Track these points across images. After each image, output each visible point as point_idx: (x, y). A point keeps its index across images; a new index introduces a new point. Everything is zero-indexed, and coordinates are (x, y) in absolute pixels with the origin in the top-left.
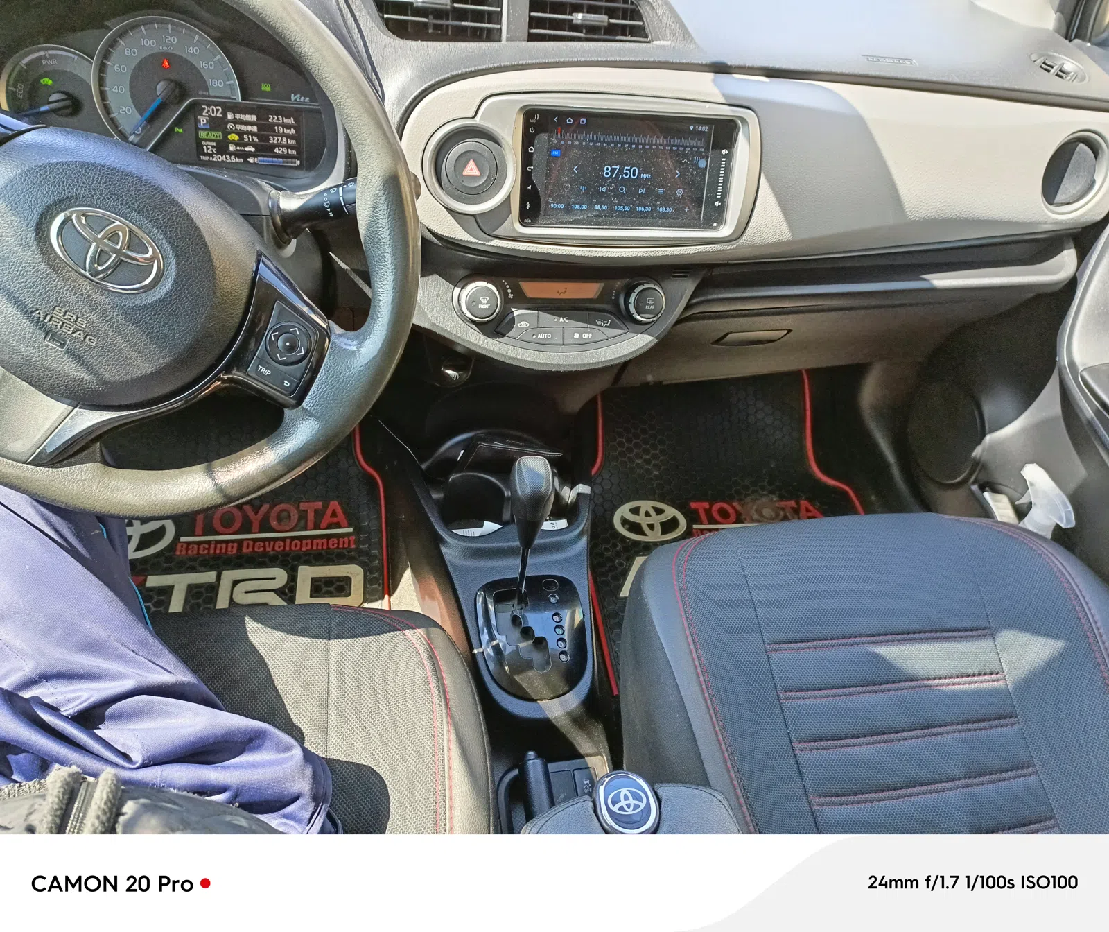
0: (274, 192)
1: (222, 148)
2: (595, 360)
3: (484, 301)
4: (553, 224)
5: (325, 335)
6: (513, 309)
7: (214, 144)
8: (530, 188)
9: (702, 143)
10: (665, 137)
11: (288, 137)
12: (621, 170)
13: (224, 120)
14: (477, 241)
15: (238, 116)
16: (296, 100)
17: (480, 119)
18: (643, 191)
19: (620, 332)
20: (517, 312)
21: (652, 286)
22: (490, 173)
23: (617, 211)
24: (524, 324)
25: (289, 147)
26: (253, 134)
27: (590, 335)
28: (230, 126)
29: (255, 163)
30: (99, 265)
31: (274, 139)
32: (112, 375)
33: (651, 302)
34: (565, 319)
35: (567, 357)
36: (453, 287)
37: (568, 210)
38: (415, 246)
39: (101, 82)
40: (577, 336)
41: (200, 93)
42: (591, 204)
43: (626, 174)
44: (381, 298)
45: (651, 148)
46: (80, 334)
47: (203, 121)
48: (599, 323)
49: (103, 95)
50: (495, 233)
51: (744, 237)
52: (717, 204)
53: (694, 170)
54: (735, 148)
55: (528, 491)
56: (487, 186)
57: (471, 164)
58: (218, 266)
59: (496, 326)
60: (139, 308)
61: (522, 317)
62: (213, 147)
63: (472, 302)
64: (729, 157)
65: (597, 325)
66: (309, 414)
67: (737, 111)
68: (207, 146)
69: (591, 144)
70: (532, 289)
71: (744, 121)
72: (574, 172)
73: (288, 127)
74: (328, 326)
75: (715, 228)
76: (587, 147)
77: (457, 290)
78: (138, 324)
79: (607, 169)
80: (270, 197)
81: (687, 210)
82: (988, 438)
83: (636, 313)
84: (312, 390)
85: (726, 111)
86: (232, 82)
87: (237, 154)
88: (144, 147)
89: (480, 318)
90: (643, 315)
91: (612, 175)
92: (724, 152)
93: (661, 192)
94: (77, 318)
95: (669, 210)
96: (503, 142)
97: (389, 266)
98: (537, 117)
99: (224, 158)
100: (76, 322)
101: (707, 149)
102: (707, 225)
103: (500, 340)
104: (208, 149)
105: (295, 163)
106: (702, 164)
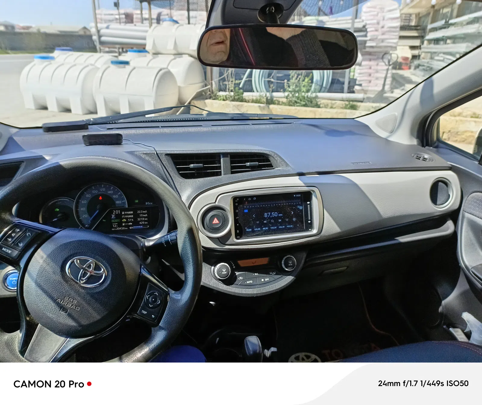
0: (142, 239)
1: (120, 225)
2: (272, 290)
3: (224, 271)
4: (248, 237)
5: (168, 294)
6: (236, 272)
7: (117, 224)
8: (238, 225)
9: (299, 201)
10: (285, 200)
11: (145, 217)
12: (271, 214)
13: (121, 214)
14: (220, 247)
15: (126, 213)
16: (147, 204)
17: (218, 203)
18: (281, 220)
19: (281, 276)
20: (237, 273)
21: (290, 256)
22: (223, 222)
23: (272, 229)
24: (241, 278)
25: (145, 221)
26: (131, 218)
27: (268, 279)
28: (123, 216)
29: (132, 229)
30: (83, 278)
31: (139, 219)
32: (85, 322)
33: (290, 263)
34: (257, 274)
35: (260, 290)
36: (211, 266)
37: (253, 231)
38: (200, 252)
39: (77, 207)
40: (263, 280)
41: (113, 206)
42: (261, 228)
43: (273, 215)
44: (189, 276)
45: (281, 204)
46: (74, 307)
47: (113, 216)
48: (271, 274)
49: (77, 212)
50: (226, 243)
51: (322, 233)
52: (309, 222)
53: (298, 211)
54: (312, 201)
55: (251, 353)
56: (222, 226)
57: (216, 219)
58: (127, 272)
59: (230, 280)
60: (97, 293)
61: (240, 275)
62: (116, 225)
63: (219, 271)
64: (310, 204)
65: (270, 274)
66: (162, 328)
67: (310, 188)
68: (114, 225)
69: (259, 206)
70: (242, 263)
71: (313, 191)
72: (254, 217)
73: (145, 214)
74: (168, 290)
75: (310, 231)
76: (257, 208)
77: (213, 267)
78: (96, 300)
79: (266, 214)
80: (141, 242)
81: (298, 225)
82: (444, 302)
83: (285, 268)
84: (163, 318)
85: (306, 189)
86: (124, 201)
87: (125, 226)
88: (91, 229)
89: (223, 278)
90: (289, 268)
91: (268, 216)
92: (308, 203)
93: (287, 220)
94: (73, 300)
95: (292, 226)
96: (226, 210)
97: (191, 263)
98: (238, 199)
99: (120, 228)
100: (72, 302)
101: (302, 203)
102: (307, 230)
103: (232, 286)
104: (114, 226)
105: (147, 227)
106: (301, 208)
